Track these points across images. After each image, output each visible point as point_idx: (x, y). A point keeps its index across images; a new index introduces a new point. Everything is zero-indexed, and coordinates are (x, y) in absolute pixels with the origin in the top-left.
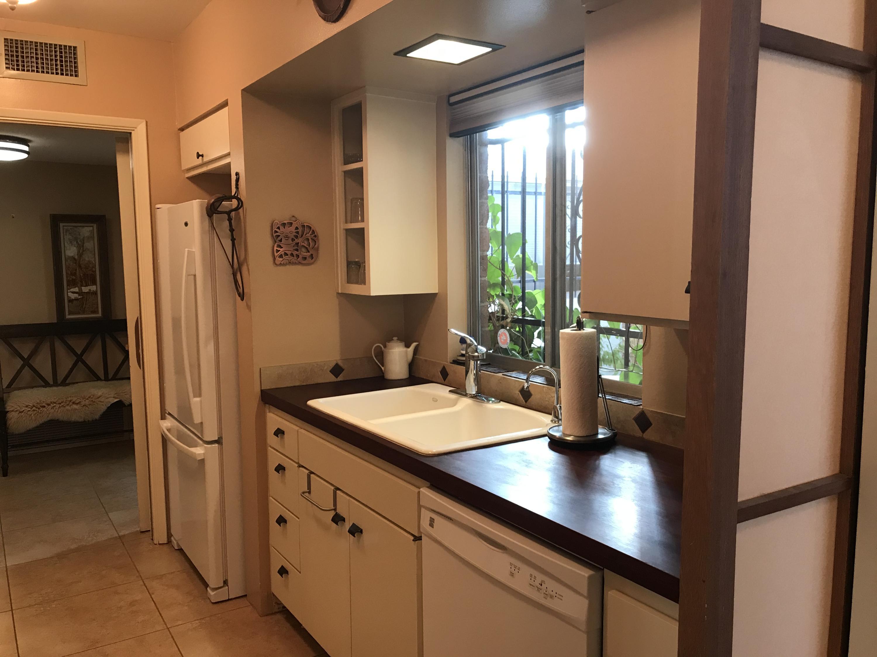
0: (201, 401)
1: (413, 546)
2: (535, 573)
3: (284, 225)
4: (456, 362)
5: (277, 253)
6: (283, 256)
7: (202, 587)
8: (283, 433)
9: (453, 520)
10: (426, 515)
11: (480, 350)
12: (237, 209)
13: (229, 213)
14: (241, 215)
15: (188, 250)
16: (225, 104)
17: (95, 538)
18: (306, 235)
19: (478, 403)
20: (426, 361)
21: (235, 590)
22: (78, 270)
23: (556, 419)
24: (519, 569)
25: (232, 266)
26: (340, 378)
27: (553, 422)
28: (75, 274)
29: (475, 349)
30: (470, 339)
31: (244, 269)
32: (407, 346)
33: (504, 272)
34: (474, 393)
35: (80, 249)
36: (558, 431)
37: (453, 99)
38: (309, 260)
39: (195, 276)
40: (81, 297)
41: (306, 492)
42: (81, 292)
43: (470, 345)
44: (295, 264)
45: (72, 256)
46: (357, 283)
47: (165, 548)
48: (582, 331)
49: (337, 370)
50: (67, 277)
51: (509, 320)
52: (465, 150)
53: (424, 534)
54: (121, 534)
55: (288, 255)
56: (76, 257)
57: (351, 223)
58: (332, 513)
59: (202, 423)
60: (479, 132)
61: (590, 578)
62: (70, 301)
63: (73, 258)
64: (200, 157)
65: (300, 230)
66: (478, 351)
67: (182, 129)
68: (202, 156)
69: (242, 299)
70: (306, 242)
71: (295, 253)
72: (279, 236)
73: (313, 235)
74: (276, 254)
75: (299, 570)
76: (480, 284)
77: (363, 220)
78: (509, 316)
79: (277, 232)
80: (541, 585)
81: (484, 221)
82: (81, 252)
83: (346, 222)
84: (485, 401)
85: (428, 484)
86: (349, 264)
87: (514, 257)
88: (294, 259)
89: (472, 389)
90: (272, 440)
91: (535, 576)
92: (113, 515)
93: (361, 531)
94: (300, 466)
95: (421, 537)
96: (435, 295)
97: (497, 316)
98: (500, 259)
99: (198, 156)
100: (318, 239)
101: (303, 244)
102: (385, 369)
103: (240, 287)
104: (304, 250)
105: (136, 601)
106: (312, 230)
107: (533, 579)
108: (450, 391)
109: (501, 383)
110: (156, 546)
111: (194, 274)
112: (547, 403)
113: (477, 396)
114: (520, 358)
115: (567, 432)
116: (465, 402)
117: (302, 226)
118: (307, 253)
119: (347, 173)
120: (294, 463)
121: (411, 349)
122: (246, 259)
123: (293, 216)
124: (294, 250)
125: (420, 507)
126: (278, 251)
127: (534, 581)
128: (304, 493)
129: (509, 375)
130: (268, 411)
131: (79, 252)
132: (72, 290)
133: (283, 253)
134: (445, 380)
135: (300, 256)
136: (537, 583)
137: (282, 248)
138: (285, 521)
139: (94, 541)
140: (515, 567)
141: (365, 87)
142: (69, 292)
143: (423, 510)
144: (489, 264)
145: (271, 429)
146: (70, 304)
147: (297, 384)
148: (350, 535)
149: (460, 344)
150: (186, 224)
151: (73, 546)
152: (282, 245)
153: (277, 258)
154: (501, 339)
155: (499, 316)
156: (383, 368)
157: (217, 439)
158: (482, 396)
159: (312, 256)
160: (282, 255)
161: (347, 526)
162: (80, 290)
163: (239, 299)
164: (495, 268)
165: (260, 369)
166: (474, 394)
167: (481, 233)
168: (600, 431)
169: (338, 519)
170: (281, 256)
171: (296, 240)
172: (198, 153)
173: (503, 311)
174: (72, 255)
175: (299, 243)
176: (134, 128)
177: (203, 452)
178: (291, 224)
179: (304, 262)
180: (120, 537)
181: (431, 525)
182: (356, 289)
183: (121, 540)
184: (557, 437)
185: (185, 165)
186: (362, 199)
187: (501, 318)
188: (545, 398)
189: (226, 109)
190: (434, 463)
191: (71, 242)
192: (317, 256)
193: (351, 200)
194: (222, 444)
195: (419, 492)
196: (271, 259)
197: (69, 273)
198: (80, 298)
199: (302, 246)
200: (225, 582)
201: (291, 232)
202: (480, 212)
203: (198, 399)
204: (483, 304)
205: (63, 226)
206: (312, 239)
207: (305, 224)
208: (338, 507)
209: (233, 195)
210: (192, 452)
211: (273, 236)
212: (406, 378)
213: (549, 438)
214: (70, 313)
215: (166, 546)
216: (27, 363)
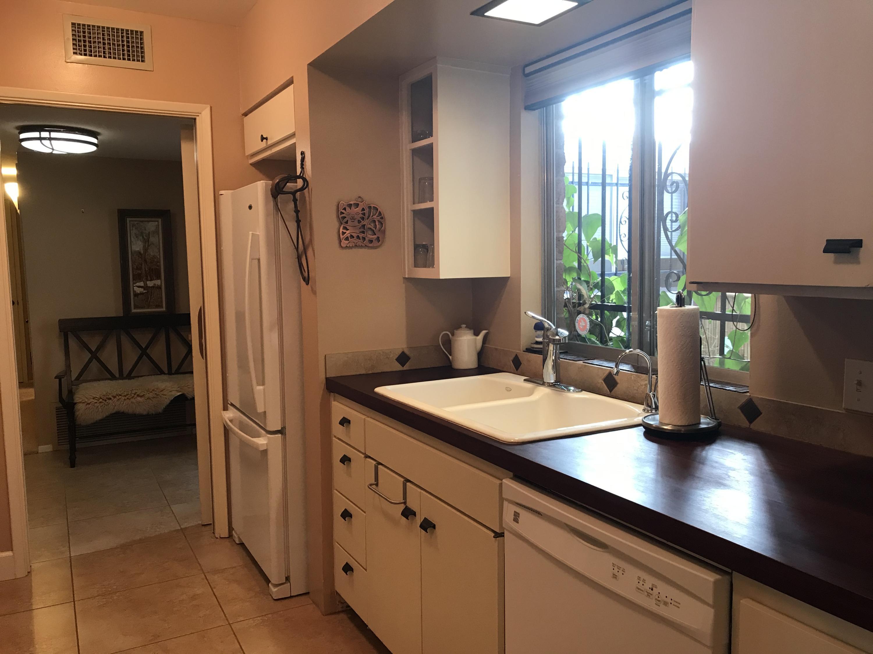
0: (264, 389)
1: (494, 543)
2: (644, 575)
3: (350, 206)
4: (530, 350)
5: (343, 235)
6: (350, 239)
7: (263, 582)
8: (349, 422)
9: (541, 515)
10: (509, 510)
11: (561, 334)
12: (302, 189)
13: (294, 193)
14: (307, 195)
15: (252, 233)
16: (290, 82)
17: (158, 530)
18: (372, 216)
19: (558, 392)
20: (496, 349)
21: (298, 587)
22: (143, 265)
23: (649, 408)
24: (624, 571)
25: (297, 249)
26: (406, 367)
27: (646, 411)
28: (140, 269)
29: (556, 333)
30: (547, 323)
31: (310, 253)
32: (476, 334)
33: (581, 255)
34: (552, 381)
35: (146, 244)
36: (654, 420)
37: (528, 70)
38: (376, 243)
39: (259, 260)
40: (146, 291)
41: (374, 484)
42: (146, 287)
43: (548, 330)
44: (361, 247)
45: (138, 251)
46: (425, 266)
47: (227, 543)
48: (683, 308)
49: (403, 358)
50: (133, 272)
51: (587, 306)
52: (541, 124)
53: (507, 530)
54: (182, 527)
55: (354, 238)
56: (142, 252)
57: (419, 203)
58: (402, 507)
59: (265, 412)
60: (555, 103)
61: (716, 582)
62: (136, 295)
63: (139, 253)
64: (265, 140)
65: (366, 211)
66: (559, 334)
67: (246, 114)
68: (266, 139)
69: (307, 284)
70: (372, 225)
71: (361, 235)
72: (346, 217)
73: (380, 217)
74: (341, 236)
75: (365, 567)
76: (556, 267)
77: (432, 200)
78: (587, 302)
79: (343, 213)
80: (652, 589)
81: (560, 200)
82: (146, 246)
83: (414, 204)
84: (565, 390)
85: (511, 474)
86: (416, 247)
87: (591, 240)
88: (360, 242)
89: (550, 376)
90: (337, 429)
91: (643, 579)
92: (177, 508)
93: (434, 527)
94: (367, 457)
95: (504, 533)
96: (507, 278)
97: (573, 303)
98: (577, 242)
99: (263, 138)
100: (385, 221)
101: (370, 226)
102: (452, 358)
103: (305, 272)
104: (370, 232)
105: (198, 595)
106: (378, 212)
107: (641, 583)
108: (525, 380)
109: (581, 371)
110: (218, 540)
111: (258, 258)
112: (635, 392)
113: (556, 385)
114: (600, 345)
115: (666, 422)
116: (543, 391)
117: (369, 207)
118: (373, 235)
119: (415, 152)
120: (361, 455)
121: (480, 337)
122: (311, 241)
123: (360, 197)
124: (360, 232)
125: (502, 500)
126: (344, 233)
127: (643, 585)
128: (371, 485)
129: (591, 362)
130: (333, 399)
131: (144, 246)
132: (138, 284)
133: (349, 235)
134: (517, 370)
135: (367, 239)
136: (648, 586)
137: (348, 230)
138: (351, 516)
139: (157, 533)
140: (619, 568)
141: (436, 57)
142: (135, 286)
143: (506, 503)
144: (565, 247)
145: (336, 419)
146: (136, 298)
147: (363, 372)
148: (422, 530)
149: (534, 331)
150: (250, 207)
151: (138, 538)
152: (348, 227)
153: (343, 241)
154: (579, 325)
155: (575, 303)
156: (450, 357)
157: (280, 429)
158: (561, 384)
159: (378, 239)
160: (348, 237)
161: (419, 520)
162: (146, 284)
163: (303, 283)
164: (570, 251)
165: (325, 356)
166: (553, 383)
167: (557, 212)
168: (702, 420)
169: (408, 513)
170: (347, 239)
171: (362, 222)
172: (262, 136)
173: (580, 296)
174: (138, 249)
175: (365, 225)
176: (198, 113)
177: (265, 442)
178: (357, 205)
179: (370, 245)
180: (182, 530)
181: (516, 520)
182: (423, 273)
183: (184, 534)
184: (654, 426)
185: (248, 152)
186: (432, 179)
187: (577, 305)
188: (633, 387)
189: (291, 87)
190: (518, 451)
191: (137, 237)
192: (384, 237)
193: (420, 179)
194: (286, 434)
195: (501, 485)
196: (337, 242)
197: (135, 267)
198: (145, 292)
199: (368, 228)
200: (288, 579)
201: (357, 213)
202: (556, 190)
203: (261, 387)
204: (559, 289)
205: (130, 221)
206: (378, 220)
207: (372, 206)
208: (408, 500)
209: (298, 174)
210: (254, 442)
211: (339, 217)
212: (475, 367)
213: (644, 427)
214: (136, 307)
215: (227, 540)
216: (94, 356)
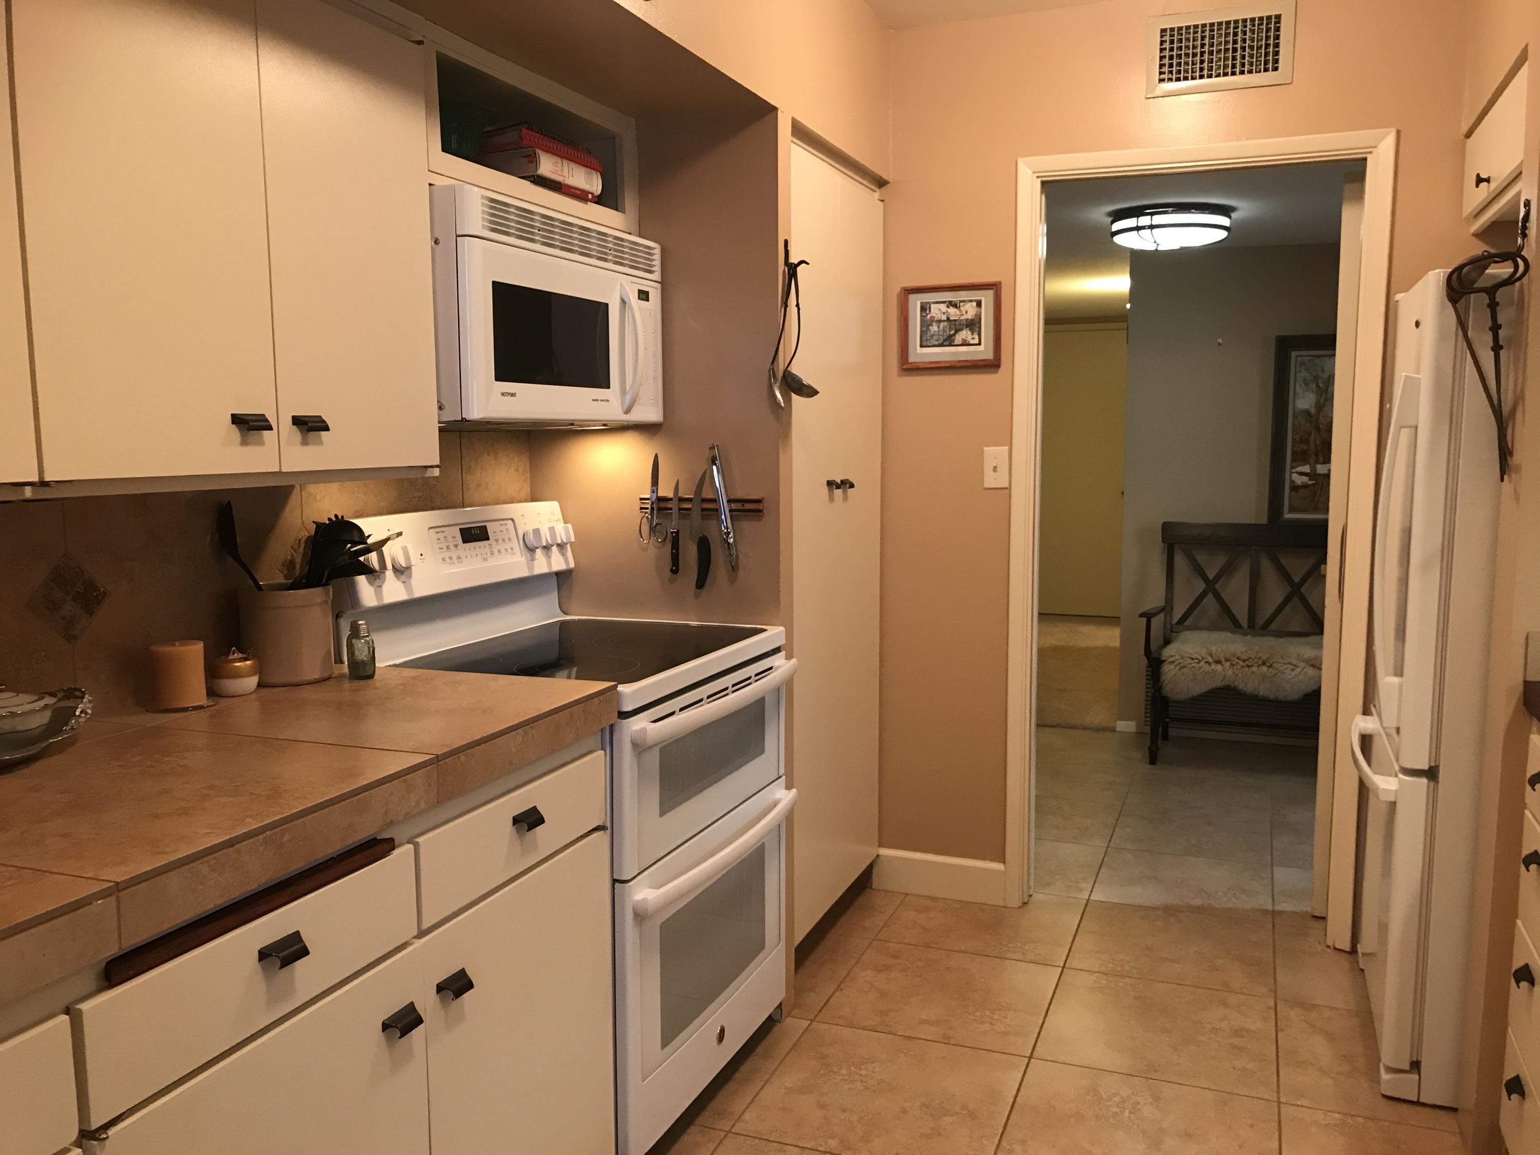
0: (1401, 687)
12: (1511, 281)
13: (1493, 290)
14: (1522, 291)
15: (1406, 376)
16: (1524, 59)
17: (1234, 900)
21: (1435, 1088)
22: (1313, 435)
28: (1307, 441)
35: (1321, 396)
39: (1416, 428)
40: (1314, 482)
42: (1314, 474)
45: (1306, 409)
47: (1344, 962)
50: (1293, 446)
54: (1277, 908)
56: (1313, 411)
59: (1398, 729)
62: (1295, 488)
63: (1307, 412)
64: (1484, 184)
67: (1468, 135)
68: (1488, 180)
69: (1504, 479)
82: (1322, 401)
90: (1529, 795)
92: (1280, 873)
99: (1480, 179)
103: (1509, 454)
110: (1329, 950)
111: (1413, 423)
130: (1534, 732)
131: (1318, 402)
132: (1299, 469)
138: (1532, 981)
139: (1229, 905)
142: (1294, 473)
145: (1529, 777)
146: (1294, 493)
150: (1417, 324)
151: (1197, 902)
157: (1427, 768)
162: (1314, 469)
163: (1498, 472)
165: (1528, 634)
172: (1477, 174)
174: (1306, 406)
176: (1371, 147)
177: (1395, 788)
180: (1274, 913)
183: (1273, 919)
185: (1467, 209)
189: (1525, 69)
191: (1306, 384)
194: (1437, 781)
197: (1298, 439)
198: (1312, 484)
200: (1415, 1065)
203: (1395, 680)
205: (1297, 356)
209: (1515, 249)
210: (1378, 783)
214: (1292, 509)
215: (1347, 955)
216: (1211, 586)
